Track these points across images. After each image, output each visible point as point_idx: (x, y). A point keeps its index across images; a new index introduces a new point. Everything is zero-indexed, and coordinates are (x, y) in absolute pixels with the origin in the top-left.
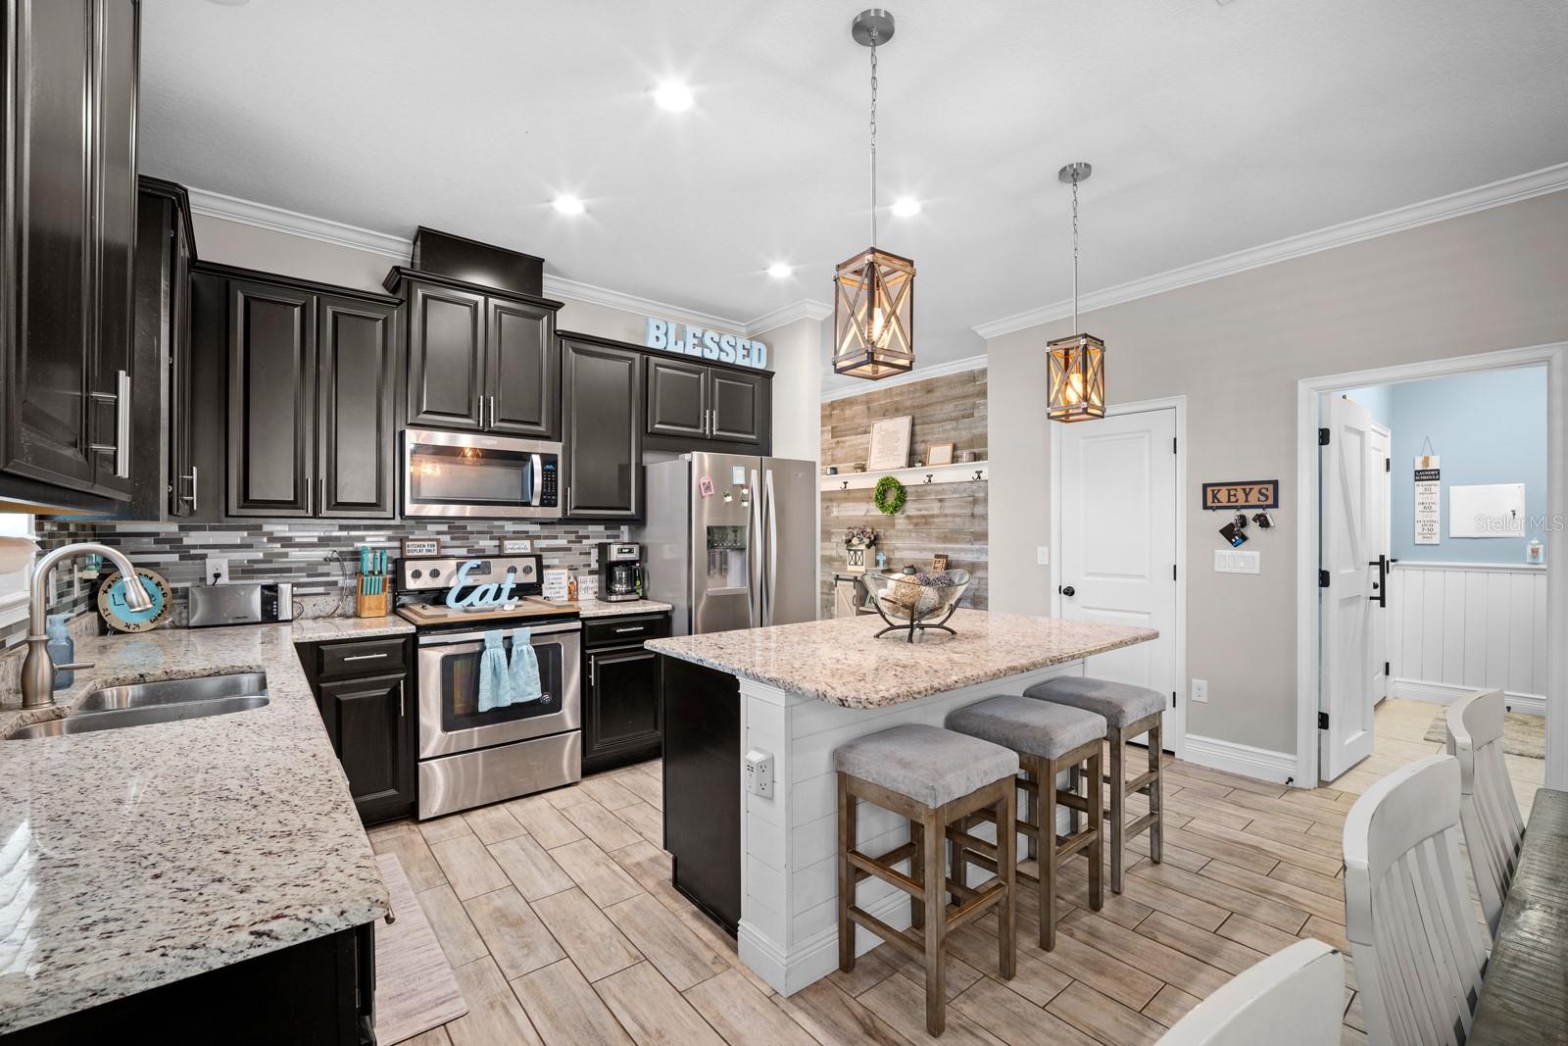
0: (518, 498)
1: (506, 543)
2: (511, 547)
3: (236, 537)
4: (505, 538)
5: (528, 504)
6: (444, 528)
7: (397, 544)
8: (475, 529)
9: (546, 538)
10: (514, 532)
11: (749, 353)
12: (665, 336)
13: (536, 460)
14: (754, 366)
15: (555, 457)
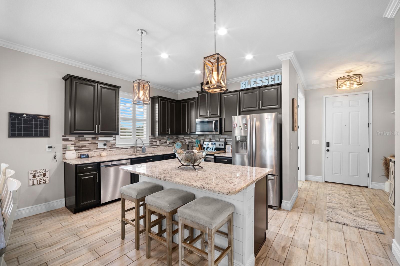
1: (220, 139)
4: (221, 138)
6: (211, 136)
7: (204, 139)
8: (216, 136)
9: (229, 138)
10: (223, 137)
11: (274, 79)
12: (245, 84)
13: (214, 122)
14: (276, 83)
15: (218, 121)
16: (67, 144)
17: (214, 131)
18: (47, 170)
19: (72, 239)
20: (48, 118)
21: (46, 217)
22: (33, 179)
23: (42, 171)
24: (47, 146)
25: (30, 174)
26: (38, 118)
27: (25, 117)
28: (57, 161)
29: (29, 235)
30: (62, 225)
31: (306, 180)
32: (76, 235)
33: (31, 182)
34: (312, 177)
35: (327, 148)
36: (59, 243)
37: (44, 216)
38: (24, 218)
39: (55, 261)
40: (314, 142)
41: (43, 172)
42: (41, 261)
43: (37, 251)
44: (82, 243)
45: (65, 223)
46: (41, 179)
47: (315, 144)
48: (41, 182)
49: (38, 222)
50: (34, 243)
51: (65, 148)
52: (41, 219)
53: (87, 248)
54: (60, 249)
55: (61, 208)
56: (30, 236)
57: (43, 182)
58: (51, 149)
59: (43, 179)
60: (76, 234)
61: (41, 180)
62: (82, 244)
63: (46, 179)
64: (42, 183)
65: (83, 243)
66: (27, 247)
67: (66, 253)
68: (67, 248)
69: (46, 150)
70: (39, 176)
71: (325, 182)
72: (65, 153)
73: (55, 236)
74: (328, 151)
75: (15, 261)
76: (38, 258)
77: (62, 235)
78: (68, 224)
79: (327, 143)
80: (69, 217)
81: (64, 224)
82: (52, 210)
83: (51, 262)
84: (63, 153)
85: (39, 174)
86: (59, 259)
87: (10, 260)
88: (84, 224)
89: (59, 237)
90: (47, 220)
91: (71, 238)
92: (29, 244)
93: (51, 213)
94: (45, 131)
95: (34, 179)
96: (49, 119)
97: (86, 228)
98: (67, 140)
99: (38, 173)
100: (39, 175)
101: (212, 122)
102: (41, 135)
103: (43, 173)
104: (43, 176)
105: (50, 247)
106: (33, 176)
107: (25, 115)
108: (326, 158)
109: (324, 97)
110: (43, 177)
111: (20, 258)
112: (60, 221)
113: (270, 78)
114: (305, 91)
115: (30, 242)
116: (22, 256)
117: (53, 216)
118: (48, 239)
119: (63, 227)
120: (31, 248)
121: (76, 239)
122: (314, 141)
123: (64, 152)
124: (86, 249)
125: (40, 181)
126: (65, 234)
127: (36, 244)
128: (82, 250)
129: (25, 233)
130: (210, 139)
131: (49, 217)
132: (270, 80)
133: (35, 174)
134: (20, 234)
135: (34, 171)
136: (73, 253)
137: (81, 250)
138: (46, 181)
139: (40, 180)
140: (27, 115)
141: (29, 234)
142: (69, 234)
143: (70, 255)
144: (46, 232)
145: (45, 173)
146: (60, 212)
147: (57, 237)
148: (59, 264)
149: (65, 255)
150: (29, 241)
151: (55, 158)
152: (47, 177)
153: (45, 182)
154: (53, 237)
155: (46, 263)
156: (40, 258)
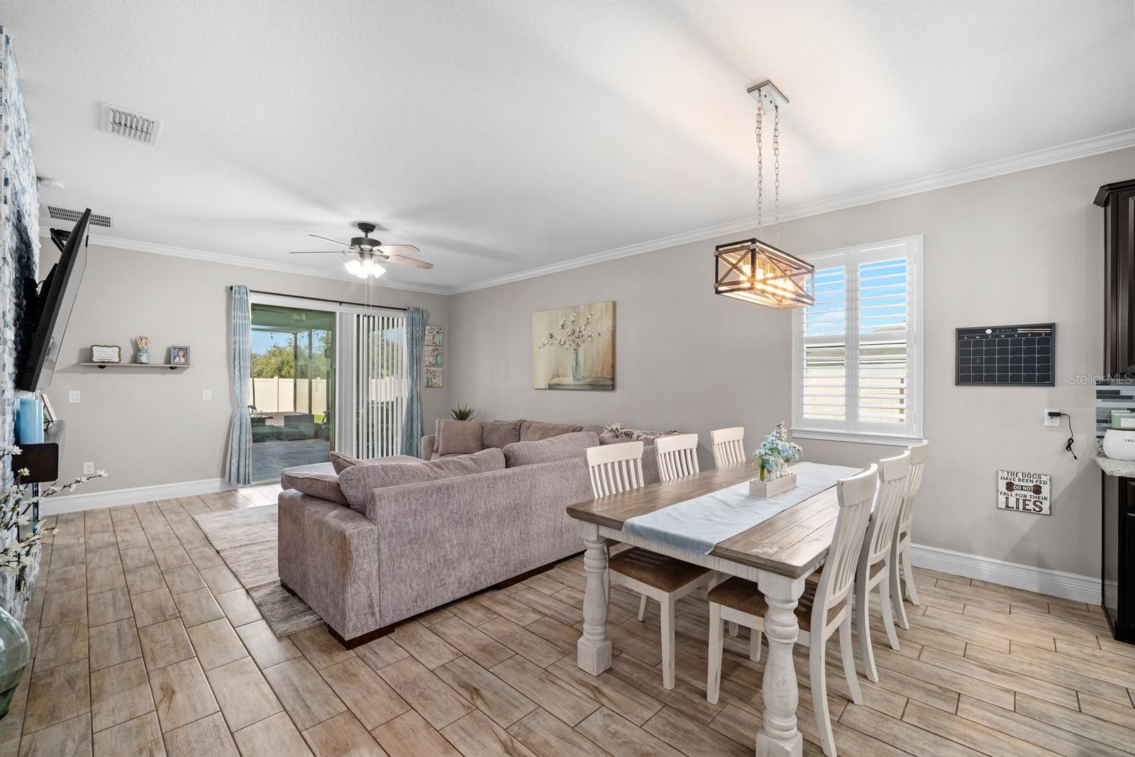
16: (1114, 409)
18: (1044, 478)
19: (1055, 693)
20: (1048, 331)
21: (1030, 605)
22: (1007, 492)
23: (1032, 479)
24: (1047, 411)
25: (1000, 478)
26: (1021, 335)
27: (990, 335)
28: (1075, 458)
29: (969, 621)
30: (1057, 645)
32: (1075, 693)
33: (1002, 499)
36: (1015, 680)
37: (1027, 602)
38: (985, 582)
39: (979, 707)
41: (1034, 481)
42: (954, 683)
43: (962, 660)
44: (1075, 724)
45: (1069, 647)
46: (1028, 498)
48: (1027, 507)
49: (1004, 606)
50: (967, 643)
51: (1106, 422)
52: (1016, 604)
53: (1080, 748)
54: (1008, 691)
55: (1087, 604)
56: (970, 623)
57: (1034, 510)
58: (1057, 420)
59: (1033, 500)
60: (1077, 692)
61: (1027, 502)
62: (1074, 726)
63: (1041, 503)
64: (1030, 510)
65: (1079, 726)
66: (949, 641)
67: (1015, 712)
68: (1025, 705)
69: (1042, 421)
70: (1022, 489)
72: (1103, 437)
73: (1017, 659)
75: (916, 649)
76: (953, 674)
77: (1036, 667)
78: (1075, 653)
80: (1093, 638)
81: (1062, 646)
82: (1056, 596)
83: (968, 700)
84: (1098, 437)
85: (1021, 483)
86: (989, 711)
87: (912, 642)
88: (1125, 685)
89: (1026, 667)
90: (1026, 613)
91: (1055, 690)
92: (956, 637)
93: (1049, 602)
94: (1040, 369)
95: (1010, 493)
96: (1050, 334)
97: (1124, 697)
98: (1115, 395)
99: (1019, 480)
100: (1022, 486)
102: (1030, 381)
103: (1035, 483)
104: (1034, 492)
105: (988, 672)
106: (1007, 484)
107: (989, 332)
110: (1032, 493)
111: (927, 650)
112: (1059, 633)
115: (960, 634)
116: (931, 649)
117: (1049, 613)
118: (998, 653)
119: (1056, 652)
120: (955, 648)
121: (1068, 702)
123: (1100, 434)
124: (1076, 746)
125: (1025, 505)
126: (1047, 670)
127: (968, 645)
128: (1059, 740)
129: (965, 613)
131: (1038, 610)
133: (1012, 481)
134: (955, 608)
135: (1010, 474)
136: (1031, 727)
137: (1058, 737)
138: (1041, 509)
139: (1024, 500)
140: (994, 329)
141: (969, 618)
142: (1058, 678)
143: (1020, 723)
144: (1005, 635)
145: (1038, 483)
146: (1076, 612)
147: (1021, 663)
148: (982, 719)
149: (1008, 714)
150: (960, 632)
151: (1069, 447)
152: (1046, 498)
153: (1038, 510)
154: (1012, 657)
155: (959, 694)
156: (956, 678)
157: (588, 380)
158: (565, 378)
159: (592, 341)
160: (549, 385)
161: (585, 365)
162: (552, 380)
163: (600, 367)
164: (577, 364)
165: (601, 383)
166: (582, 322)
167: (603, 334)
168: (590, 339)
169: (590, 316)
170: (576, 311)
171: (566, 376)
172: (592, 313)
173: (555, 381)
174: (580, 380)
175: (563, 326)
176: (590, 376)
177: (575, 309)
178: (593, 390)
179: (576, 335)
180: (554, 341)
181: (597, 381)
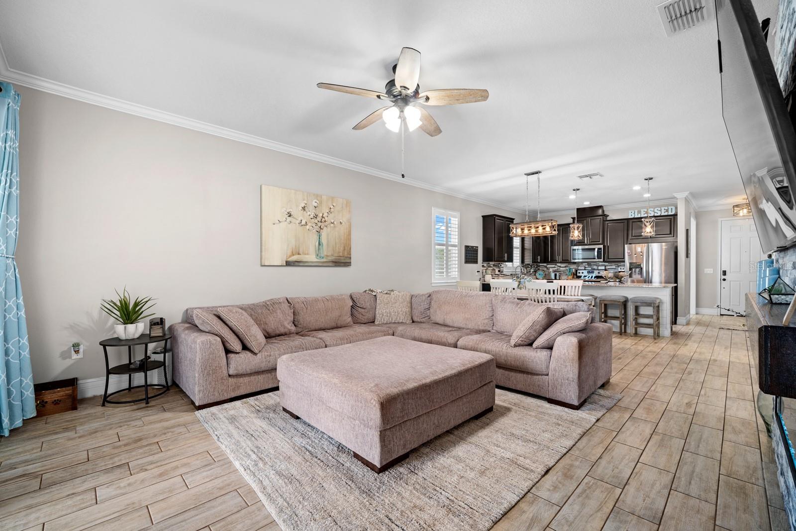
0: (593, 257)
2: (600, 268)
3: (553, 266)
4: (599, 266)
5: (595, 259)
6: (586, 264)
7: (577, 267)
8: (593, 264)
10: (602, 265)
11: (667, 211)
12: (634, 213)
13: (596, 249)
14: (669, 214)
15: (601, 248)
17: (596, 258)
31: (696, 314)
34: (705, 311)
35: (723, 277)
40: (708, 271)
47: (709, 272)
51: (483, 273)
58: (478, 273)
71: (721, 315)
72: (484, 277)
74: (724, 280)
79: (723, 271)
96: (478, 249)
101: (594, 249)
108: (722, 288)
109: (720, 220)
113: (663, 209)
114: (696, 212)
122: (708, 269)
130: (585, 268)
132: (663, 211)
151: (480, 280)
157: (330, 259)
158: (307, 256)
159: (335, 227)
160: (286, 262)
161: (328, 245)
162: (290, 257)
163: (342, 249)
164: (319, 244)
165: (343, 261)
166: (325, 211)
167: (343, 223)
168: (332, 225)
169: (332, 207)
170: (319, 198)
171: (308, 254)
172: (335, 205)
173: (295, 258)
174: (323, 258)
175: (304, 208)
176: (332, 255)
177: (317, 196)
178: (336, 266)
179: (319, 219)
180: (293, 220)
181: (339, 259)
